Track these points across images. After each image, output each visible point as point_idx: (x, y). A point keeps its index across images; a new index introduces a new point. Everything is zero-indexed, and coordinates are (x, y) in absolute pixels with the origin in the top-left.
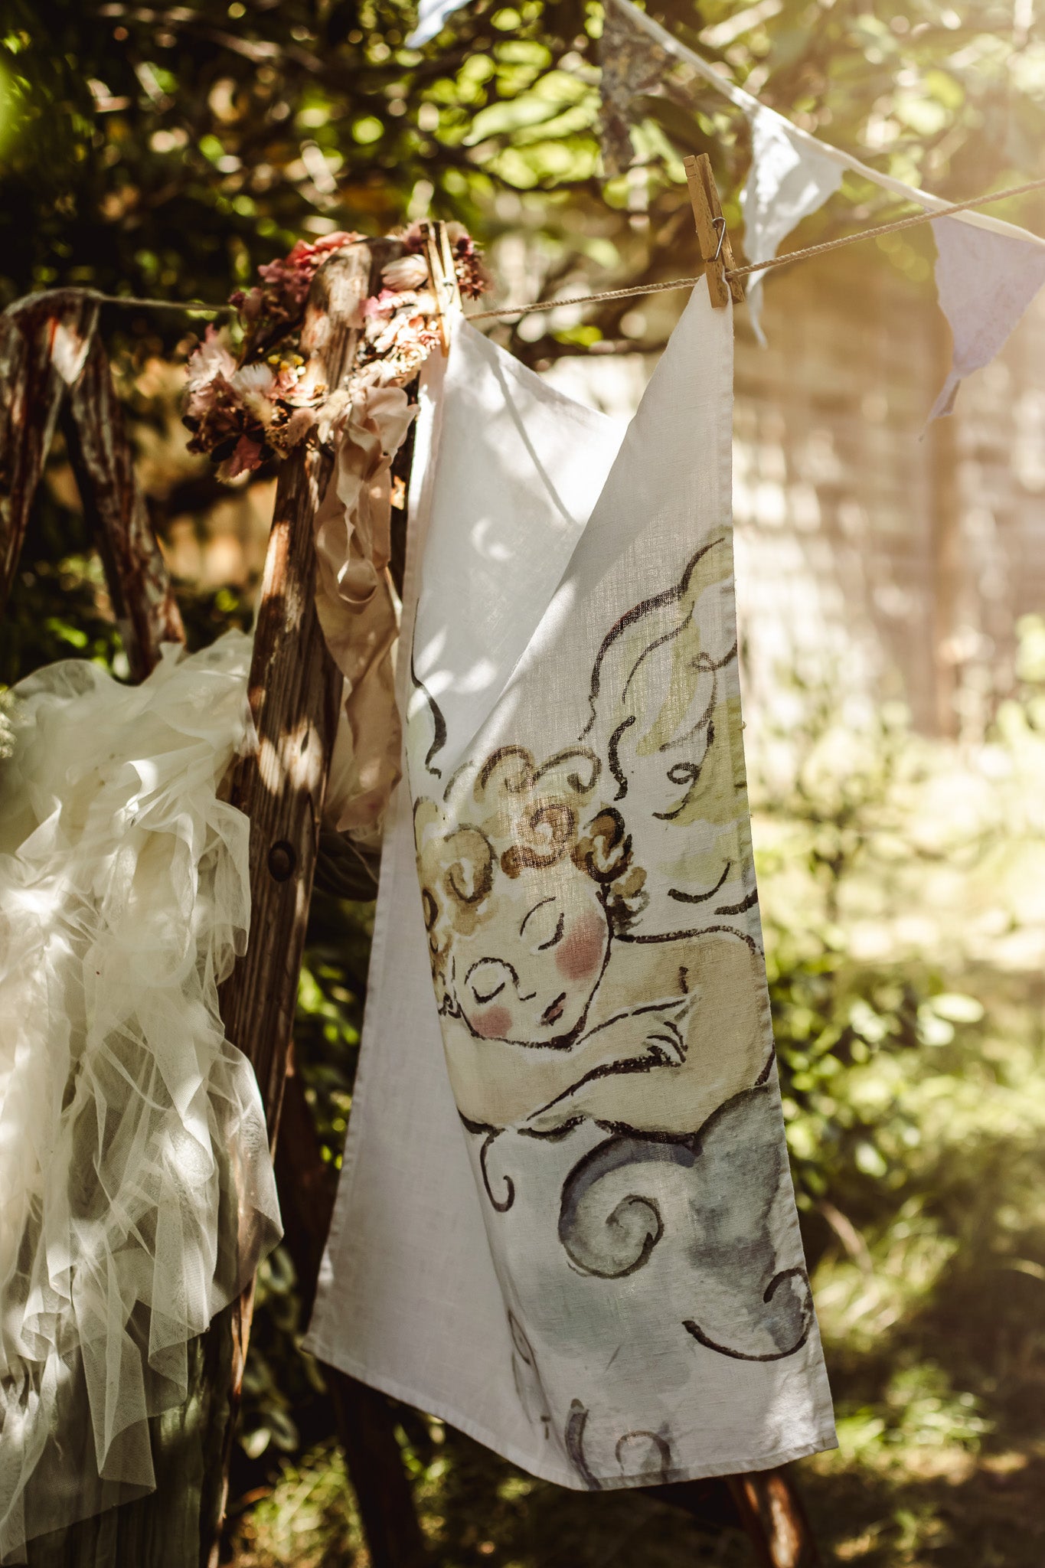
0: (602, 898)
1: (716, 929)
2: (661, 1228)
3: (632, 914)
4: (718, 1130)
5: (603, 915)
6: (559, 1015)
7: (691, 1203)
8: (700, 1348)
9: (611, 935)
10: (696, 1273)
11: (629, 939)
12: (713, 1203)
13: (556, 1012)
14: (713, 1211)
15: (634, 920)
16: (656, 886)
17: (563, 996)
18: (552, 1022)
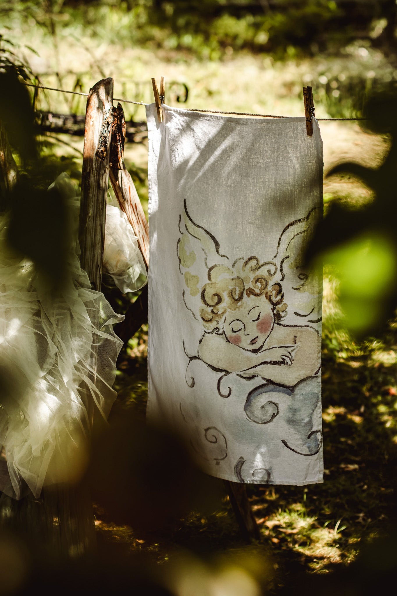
0: (273, 310)
1: (308, 326)
2: (278, 412)
3: (281, 317)
4: (300, 386)
5: (273, 316)
6: (255, 343)
7: (289, 406)
8: (286, 448)
9: (274, 322)
10: (288, 427)
11: (280, 325)
12: (296, 407)
13: (254, 342)
14: (296, 409)
15: (282, 319)
16: (290, 310)
17: (257, 337)
18: (253, 344)
